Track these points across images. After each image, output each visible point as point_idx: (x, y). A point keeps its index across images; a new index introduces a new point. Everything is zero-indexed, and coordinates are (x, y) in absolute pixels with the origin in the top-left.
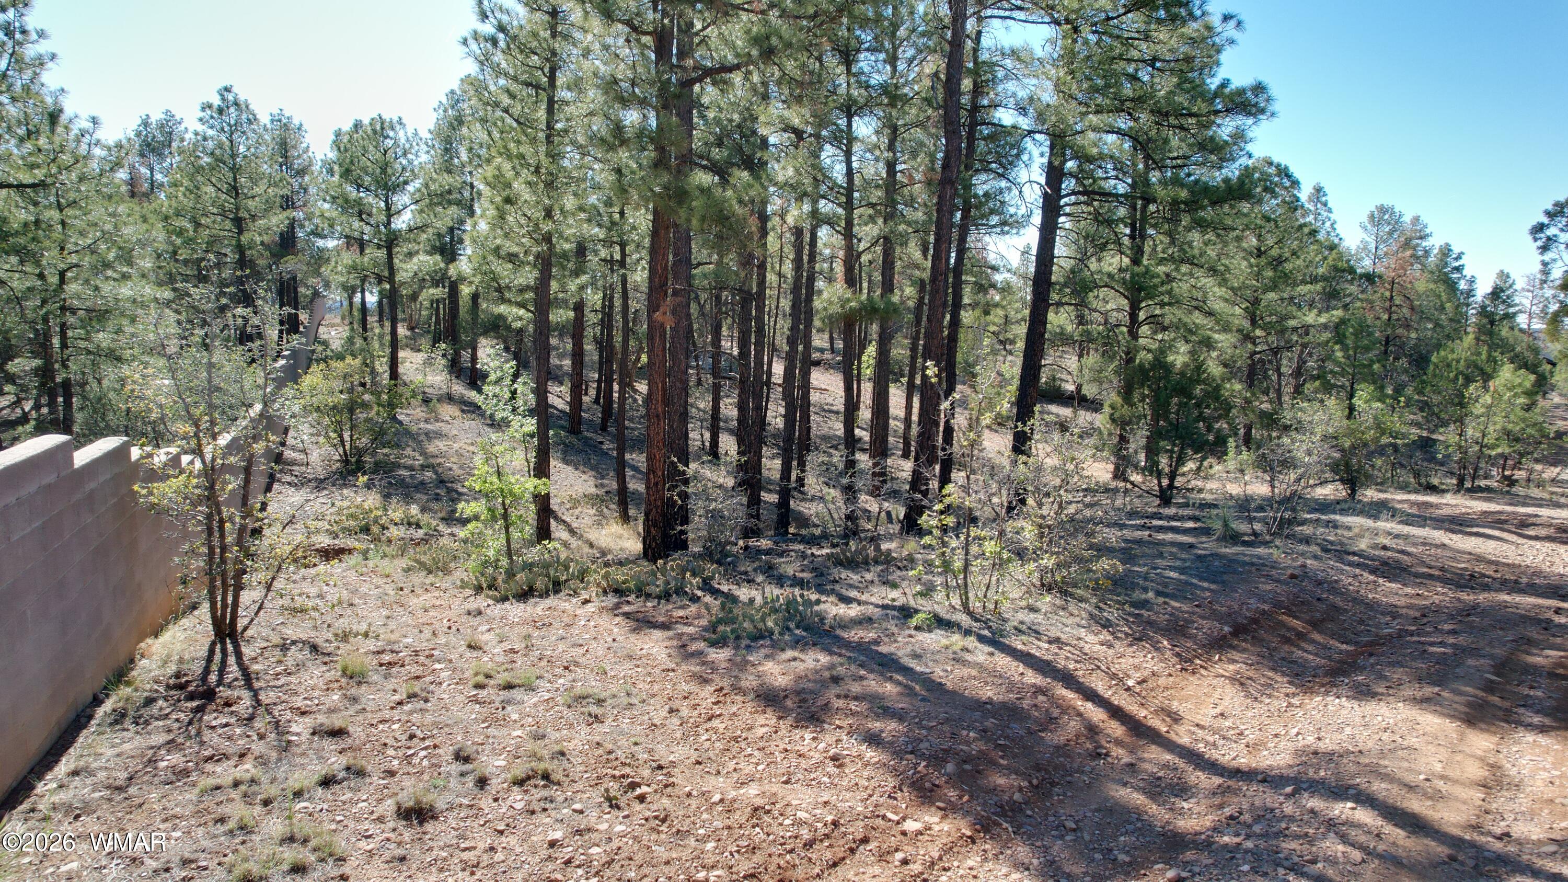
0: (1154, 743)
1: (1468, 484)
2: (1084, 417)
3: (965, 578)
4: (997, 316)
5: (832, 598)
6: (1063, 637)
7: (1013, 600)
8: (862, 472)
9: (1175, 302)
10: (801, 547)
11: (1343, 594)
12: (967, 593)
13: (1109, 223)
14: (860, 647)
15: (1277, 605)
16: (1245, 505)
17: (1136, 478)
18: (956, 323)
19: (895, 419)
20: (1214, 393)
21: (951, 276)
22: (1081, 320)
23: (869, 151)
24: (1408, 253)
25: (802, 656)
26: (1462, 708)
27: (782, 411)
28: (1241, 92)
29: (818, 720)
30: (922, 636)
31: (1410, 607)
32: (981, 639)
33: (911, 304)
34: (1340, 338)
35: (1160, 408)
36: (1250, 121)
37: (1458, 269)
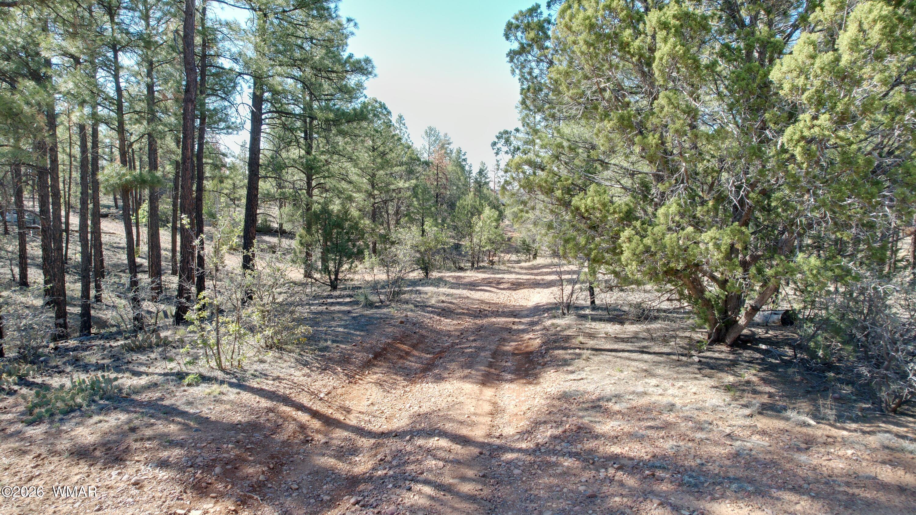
0: (338, 427)
1: (476, 266)
2: (286, 243)
3: (218, 349)
4: (228, 184)
5: (127, 374)
6: (282, 375)
7: (249, 358)
8: (143, 288)
9: (331, 176)
10: (102, 342)
11: (426, 328)
12: (220, 358)
13: (292, 130)
14: (150, 404)
15: (395, 339)
16: (375, 286)
17: (317, 276)
18: (200, 189)
19: (166, 250)
20: (355, 227)
21: (195, 159)
22: (280, 186)
23: (133, 76)
24: (443, 151)
25: (106, 418)
26: (481, 378)
27: (79, 249)
28: (359, 62)
29: (121, 460)
30: (192, 390)
31: (456, 330)
32: (231, 385)
33: (171, 176)
34: (415, 195)
35: (327, 236)
36: (364, 78)
37: (465, 160)
